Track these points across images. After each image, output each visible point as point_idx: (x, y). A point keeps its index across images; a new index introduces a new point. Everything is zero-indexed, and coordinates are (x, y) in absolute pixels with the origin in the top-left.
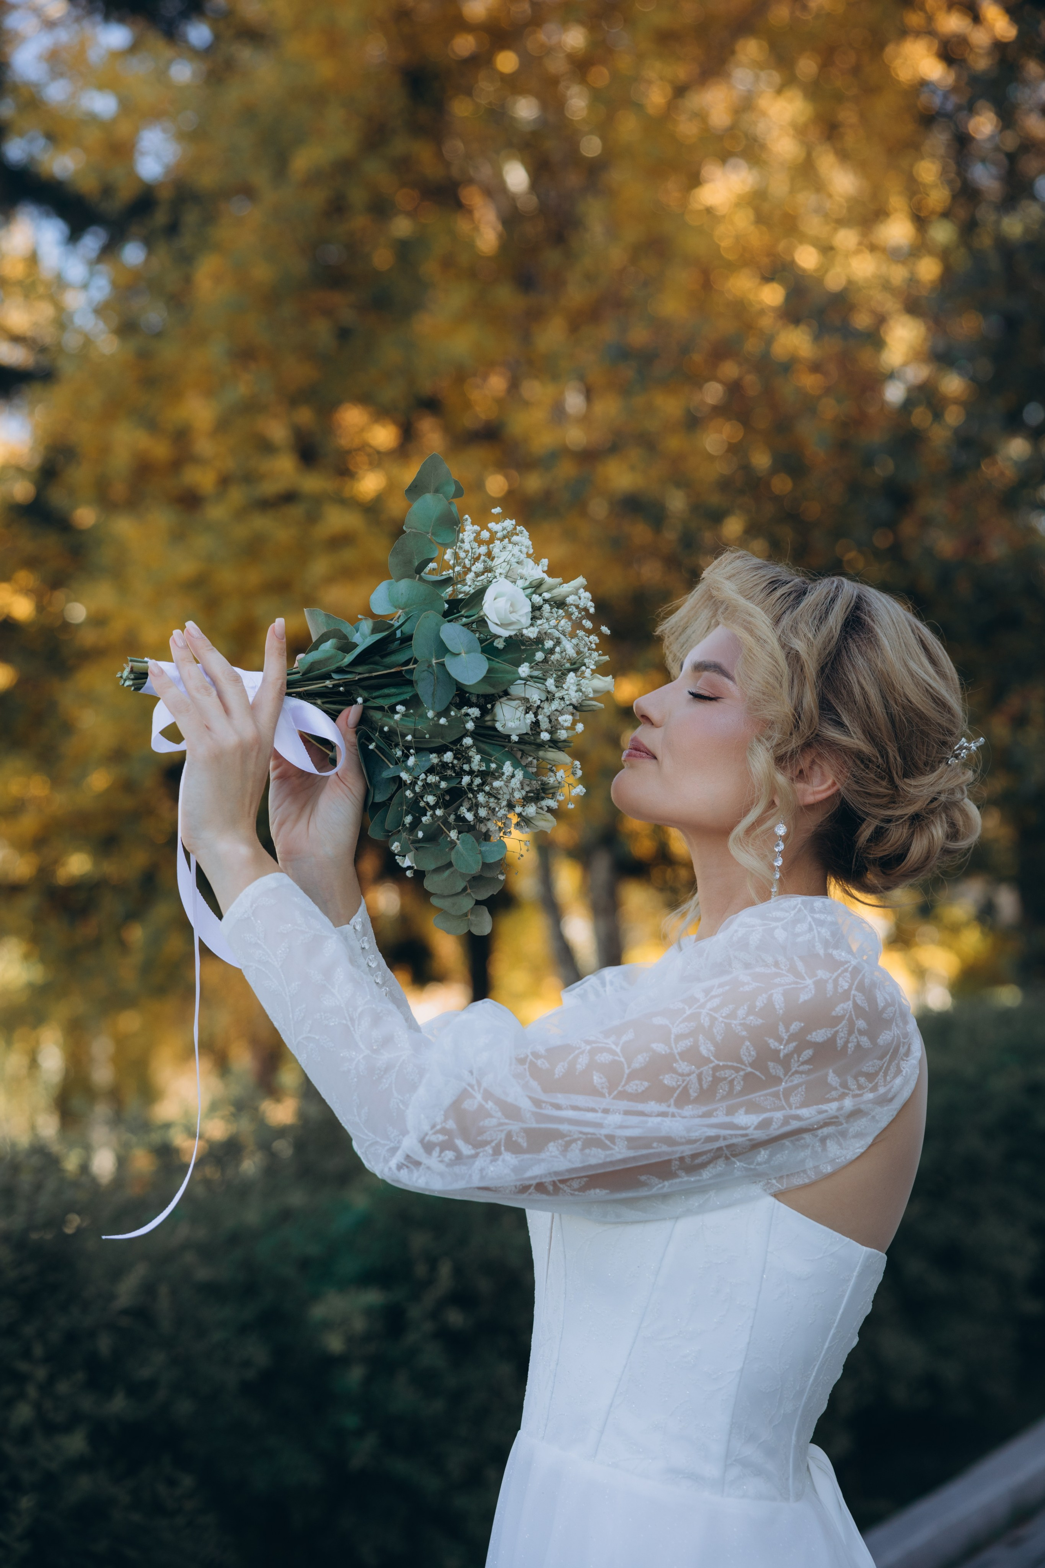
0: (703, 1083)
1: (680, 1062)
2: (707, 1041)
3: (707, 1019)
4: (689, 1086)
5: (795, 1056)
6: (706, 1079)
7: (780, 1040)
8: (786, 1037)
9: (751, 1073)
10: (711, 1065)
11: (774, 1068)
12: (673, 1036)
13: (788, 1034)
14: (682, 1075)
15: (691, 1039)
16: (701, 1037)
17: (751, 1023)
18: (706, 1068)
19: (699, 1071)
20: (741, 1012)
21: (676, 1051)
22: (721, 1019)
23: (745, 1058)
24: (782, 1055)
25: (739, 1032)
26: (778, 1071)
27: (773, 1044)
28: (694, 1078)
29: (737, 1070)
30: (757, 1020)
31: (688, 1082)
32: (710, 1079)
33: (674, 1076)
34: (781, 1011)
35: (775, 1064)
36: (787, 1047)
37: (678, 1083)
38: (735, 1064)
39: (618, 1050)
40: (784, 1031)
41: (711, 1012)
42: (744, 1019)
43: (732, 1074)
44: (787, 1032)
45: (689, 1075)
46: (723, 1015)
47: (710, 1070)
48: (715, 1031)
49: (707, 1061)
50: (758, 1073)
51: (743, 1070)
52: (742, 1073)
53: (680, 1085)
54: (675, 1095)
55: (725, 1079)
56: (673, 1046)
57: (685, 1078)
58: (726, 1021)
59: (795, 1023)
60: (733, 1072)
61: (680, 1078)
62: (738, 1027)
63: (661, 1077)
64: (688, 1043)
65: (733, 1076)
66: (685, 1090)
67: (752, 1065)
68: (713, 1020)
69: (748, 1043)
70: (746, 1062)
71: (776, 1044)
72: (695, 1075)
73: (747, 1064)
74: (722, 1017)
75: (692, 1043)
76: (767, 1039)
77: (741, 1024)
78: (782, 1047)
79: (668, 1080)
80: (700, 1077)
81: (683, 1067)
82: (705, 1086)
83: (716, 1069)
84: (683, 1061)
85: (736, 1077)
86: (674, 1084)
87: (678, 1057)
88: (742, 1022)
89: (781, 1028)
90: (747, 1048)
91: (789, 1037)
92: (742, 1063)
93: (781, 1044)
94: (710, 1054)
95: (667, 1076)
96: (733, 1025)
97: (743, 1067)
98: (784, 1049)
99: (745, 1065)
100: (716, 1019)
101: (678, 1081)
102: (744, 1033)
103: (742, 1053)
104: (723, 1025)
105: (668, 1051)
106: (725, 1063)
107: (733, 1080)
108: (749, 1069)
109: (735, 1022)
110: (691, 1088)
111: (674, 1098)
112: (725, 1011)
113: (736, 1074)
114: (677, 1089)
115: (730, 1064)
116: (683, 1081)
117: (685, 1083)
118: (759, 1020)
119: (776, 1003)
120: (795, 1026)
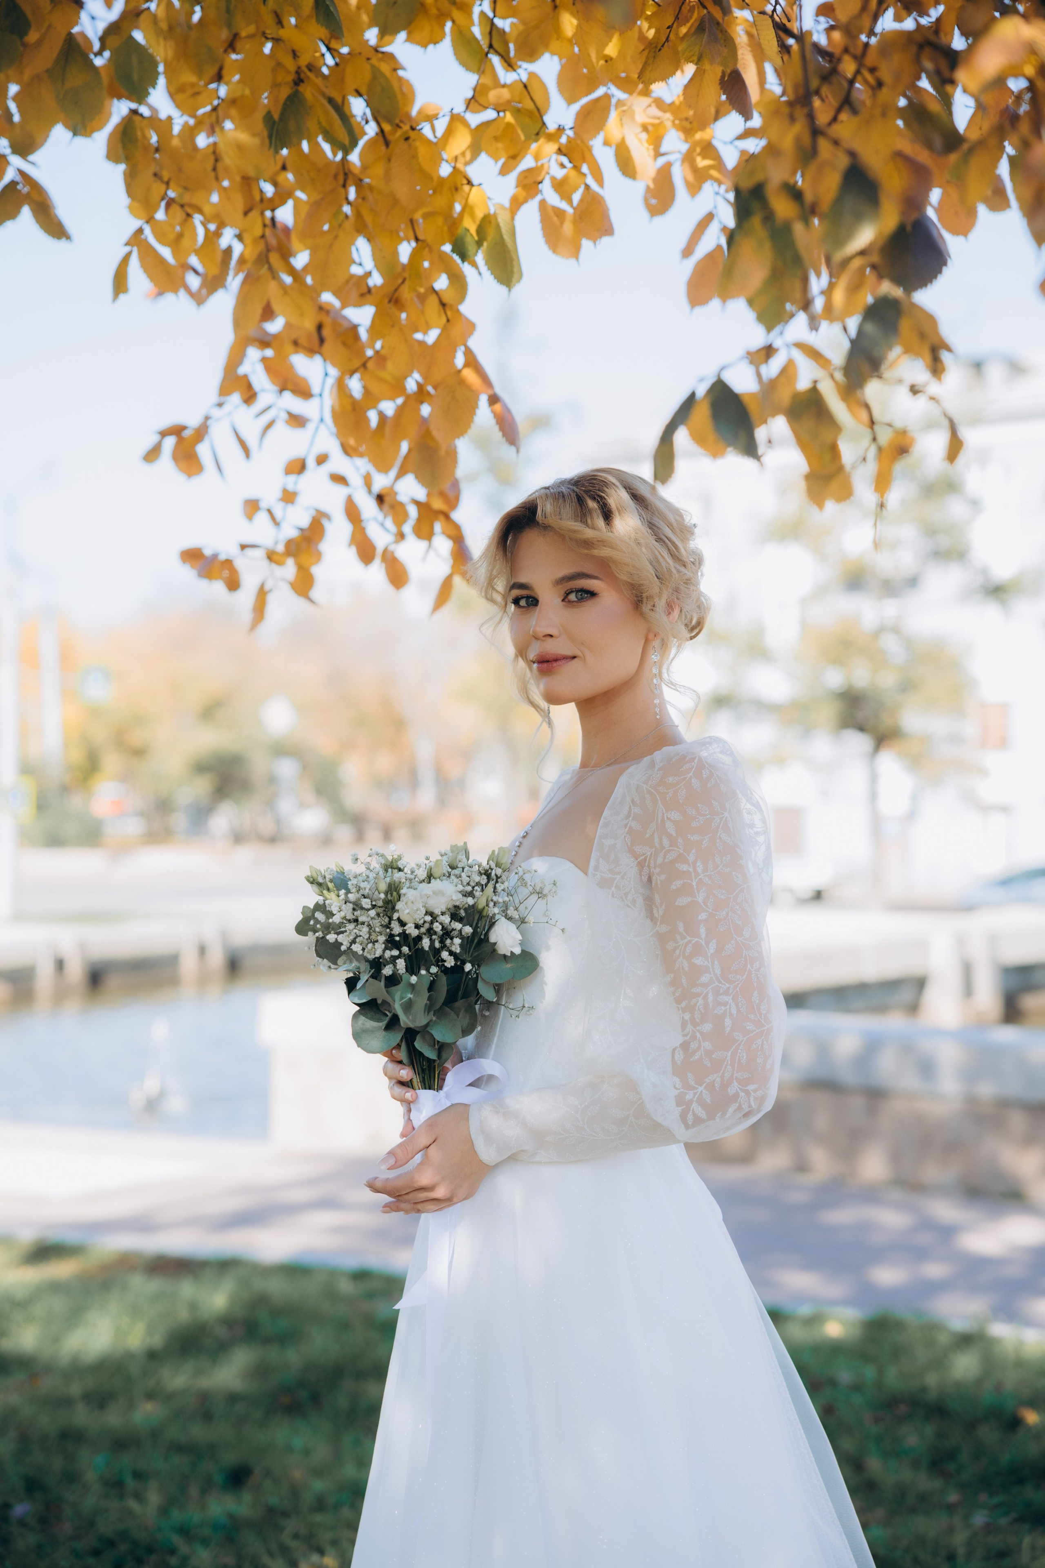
3: (707, 879)
12: (702, 904)
21: (710, 910)
22: (713, 873)
33: (722, 923)
39: (689, 938)
54: (733, 931)
56: (707, 909)
88: (722, 865)
94: (726, 895)
95: (719, 927)
105: (707, 914)
109: (720, 868)
110: (735, 921)
117: (730, 920)
118: (727, 856)
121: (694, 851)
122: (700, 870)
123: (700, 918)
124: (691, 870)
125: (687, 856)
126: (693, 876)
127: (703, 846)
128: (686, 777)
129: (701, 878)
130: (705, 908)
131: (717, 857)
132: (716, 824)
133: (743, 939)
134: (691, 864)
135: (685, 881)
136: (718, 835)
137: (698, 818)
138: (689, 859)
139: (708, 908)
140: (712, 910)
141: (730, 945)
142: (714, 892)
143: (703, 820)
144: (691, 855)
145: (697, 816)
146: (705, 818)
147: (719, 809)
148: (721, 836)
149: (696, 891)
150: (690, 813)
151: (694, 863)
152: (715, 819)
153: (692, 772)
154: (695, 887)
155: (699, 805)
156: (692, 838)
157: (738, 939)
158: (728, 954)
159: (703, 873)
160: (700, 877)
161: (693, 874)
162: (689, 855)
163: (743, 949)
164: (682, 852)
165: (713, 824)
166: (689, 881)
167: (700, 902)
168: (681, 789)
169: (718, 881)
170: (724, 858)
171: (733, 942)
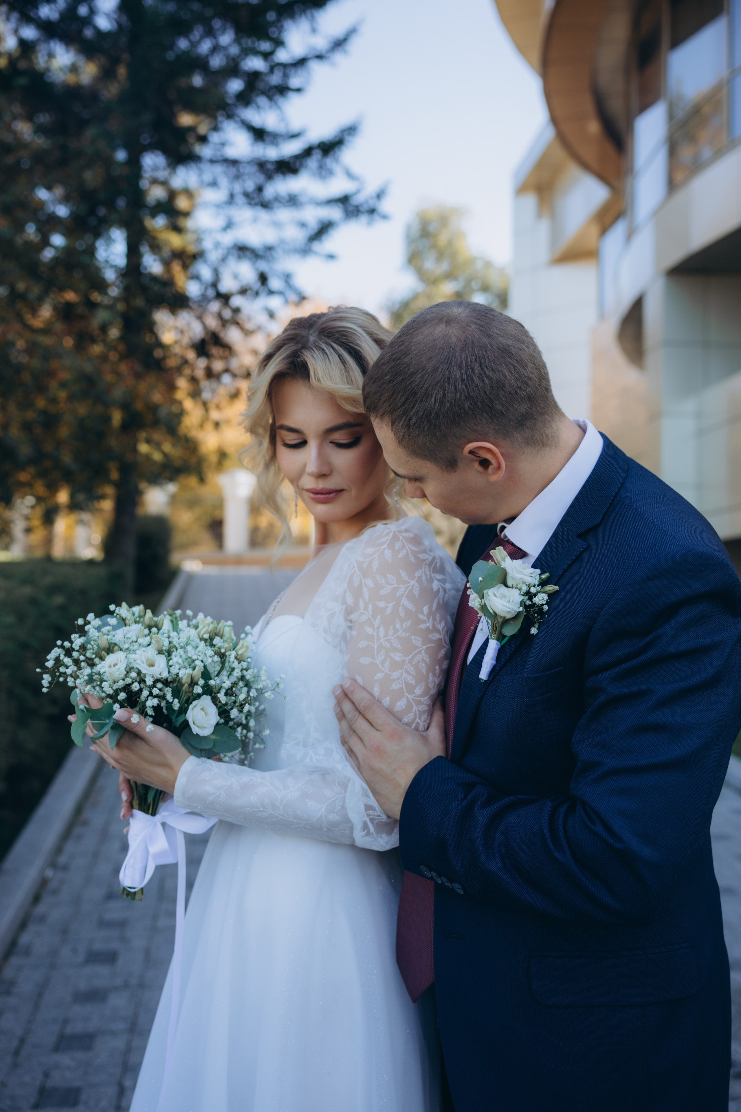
0: (411, 672)
1: (392, 674)
2: (395, 654)
3: (387, 643)
4: (407, 681)
5: (435, 623)
6: (411, 670)
7: (424, 622)
8: (426, 618)
9: (426, 648)
10: (407, 662)
11: (433, 637)
12: (380, 665)
13: (426, 616)
14: (398, 679)
15: (388, 659)
16: (392, 654)
17: (406, 627)
18: (405, 666)
19: (404, 669)
20: (398, 626)
21: (387, 671)
23: (418, 645)
24: (431, 627)
25: (405, 636)
26: (436, 636)
27: (423, 626)
28: (405, 675)
29: (420, 652)
30: (408, 623)
31: (404, 678)
32: (412, 668)
33: (396, 682)
34: (414, 609)
35: (432, 634)
36: (430, 623)
37: (401, 684)
38: (416, 651)
40: (423, 616)
41: (386, 639)
42: (402, 628)
43: (420, 656)
44: (424, 616)
45: (401, 676)
46: (392, 634)
47: (408, 664)
48: (394, 645)
49: (404, 661)
50: (429, 645)
51: (422, 650)
52: (423, 652)
53: (402, 684)
55: (419, 661)
57: (401, 679)
58: (395, 636)
59: (424, 609)
60: (419, 655)
61: (399, 681)
62: (403, 634)
63: (391, 688)
64: (388, 663)
65: (421, 657)
66: (407, 684)
67: (423, 644)
68: (389, 641)
69: (413, 637)
70: (420, 645)
71: (425, 625)
72: (404, 673)
73: (422, 646)
74: (392, 636)
75: (390, 661)
76: (419, 627)
77: (403, 632)
78: (428, 624)
79: (395, 686)
80: (407, 671)
81: (395, 675)
82: (414, 674)
83: (410, 661)
84: (394, 672)
85: (423, 656)
86: (399, 686)
87: (390, 673)
88: (402, 629)
89: (421, 616)
90: (415, 639)
91: (427, 617)
92: (418, 647)
93: (426, 623)
95: (393, 686)
96: (400, 635)
97: (421, 649)
98: (429, 624)
99: (421, 647)
100: (390, 639)
101: (399, 683)
102: (407, 634)
103: (414, 644)
104: (396, 640)
105: (383, 674)
106: (412, 655)
107: (423, 659)
108: (424, 647)
111: (406, 692)
112: (391, 632)
113: (421, 655)
114: (403, 687)
115: (414, 653)
116: (402, 680)
117: (403, 680)
118: (408, 622)
119: (409, 607)
120: (426, 609)
121: (379, 617)
122: (381, 635)
123: (376, 678)
124: (375, 634)
125: (373, 621)
126: (376, 640)
127: (387, 613)
128: (380, 549)
129: (381, 643)
130: (382, 668)
131: (398, 623)
132: (401, 592)
133: (415, 696)
134: (376, 629)
135: (370, 643)
136: (402, 602)
137: (386, 587)
138: (374, 623)
139: (385, 669)
140: (388, 671)
141: (401, 702)
142: (391, 655)
143: (390, 589)
144: (376, 620)
145: (385, 586)
146: (392, 587)
147: (407, 578)
148: (405, 603)
149: (376, 653)
150: (380, 582)
151: (378, 628)
152: (400, 588)
153: (386, 544)
154: (376, 650)
155: (388, 575)
156: (379, 605)
157: (409, 696)
158: (399, 710)
159: (384, 637)
160: (380, 641)
161: (376, 638)
162: (375, 621)
163: (414, 705)
164: (370, 617)
165: (398, 593)
166: (372, 644)
167: (378, 663)
168: (376, 560)
169: (397, 645)
170: (405, 624)
171: (404, 699)
